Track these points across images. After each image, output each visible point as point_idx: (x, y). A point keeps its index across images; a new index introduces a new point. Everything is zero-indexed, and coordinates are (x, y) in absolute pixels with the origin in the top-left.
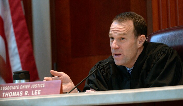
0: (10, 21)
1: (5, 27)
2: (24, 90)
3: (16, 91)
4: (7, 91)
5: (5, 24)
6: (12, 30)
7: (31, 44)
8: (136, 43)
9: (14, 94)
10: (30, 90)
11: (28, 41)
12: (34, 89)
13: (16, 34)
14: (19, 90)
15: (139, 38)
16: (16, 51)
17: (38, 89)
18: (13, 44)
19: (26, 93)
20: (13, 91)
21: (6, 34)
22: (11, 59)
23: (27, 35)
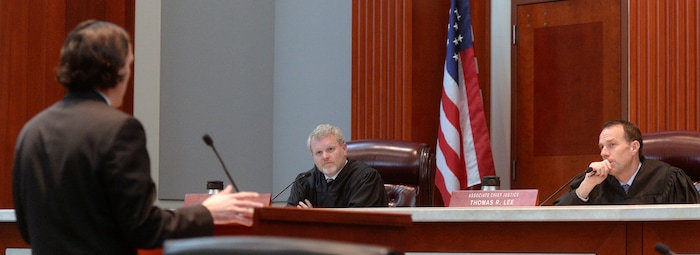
0: (467, 112)
1: (461, 119)
2: (495, 199)
3: (486, 199)
4: (475, 199)
5: (461, 114)
6: (468, 122)
7: (489, 139)
8: (628, 149)
9: (484, 202)
10: (502, 200)
11: (486, 135)
12: (507, 199)
13: (473, 126)
14: (490, 199)
15: (633, 143)
16: (472, 145)
17: (510, 198)
18: (469, 138)
19: (497, 202)
20: (482, 199)
21: (461, 126)
22: (466, 155)
23: (486, 128)
